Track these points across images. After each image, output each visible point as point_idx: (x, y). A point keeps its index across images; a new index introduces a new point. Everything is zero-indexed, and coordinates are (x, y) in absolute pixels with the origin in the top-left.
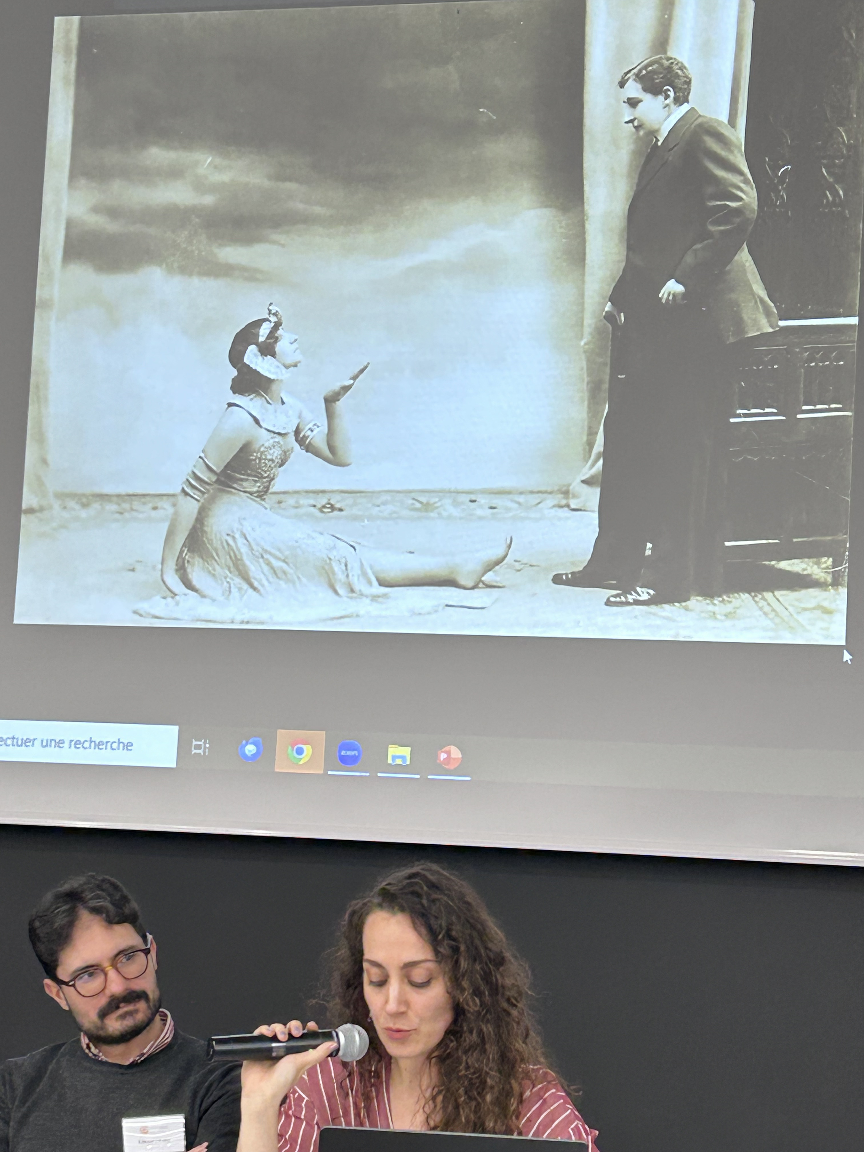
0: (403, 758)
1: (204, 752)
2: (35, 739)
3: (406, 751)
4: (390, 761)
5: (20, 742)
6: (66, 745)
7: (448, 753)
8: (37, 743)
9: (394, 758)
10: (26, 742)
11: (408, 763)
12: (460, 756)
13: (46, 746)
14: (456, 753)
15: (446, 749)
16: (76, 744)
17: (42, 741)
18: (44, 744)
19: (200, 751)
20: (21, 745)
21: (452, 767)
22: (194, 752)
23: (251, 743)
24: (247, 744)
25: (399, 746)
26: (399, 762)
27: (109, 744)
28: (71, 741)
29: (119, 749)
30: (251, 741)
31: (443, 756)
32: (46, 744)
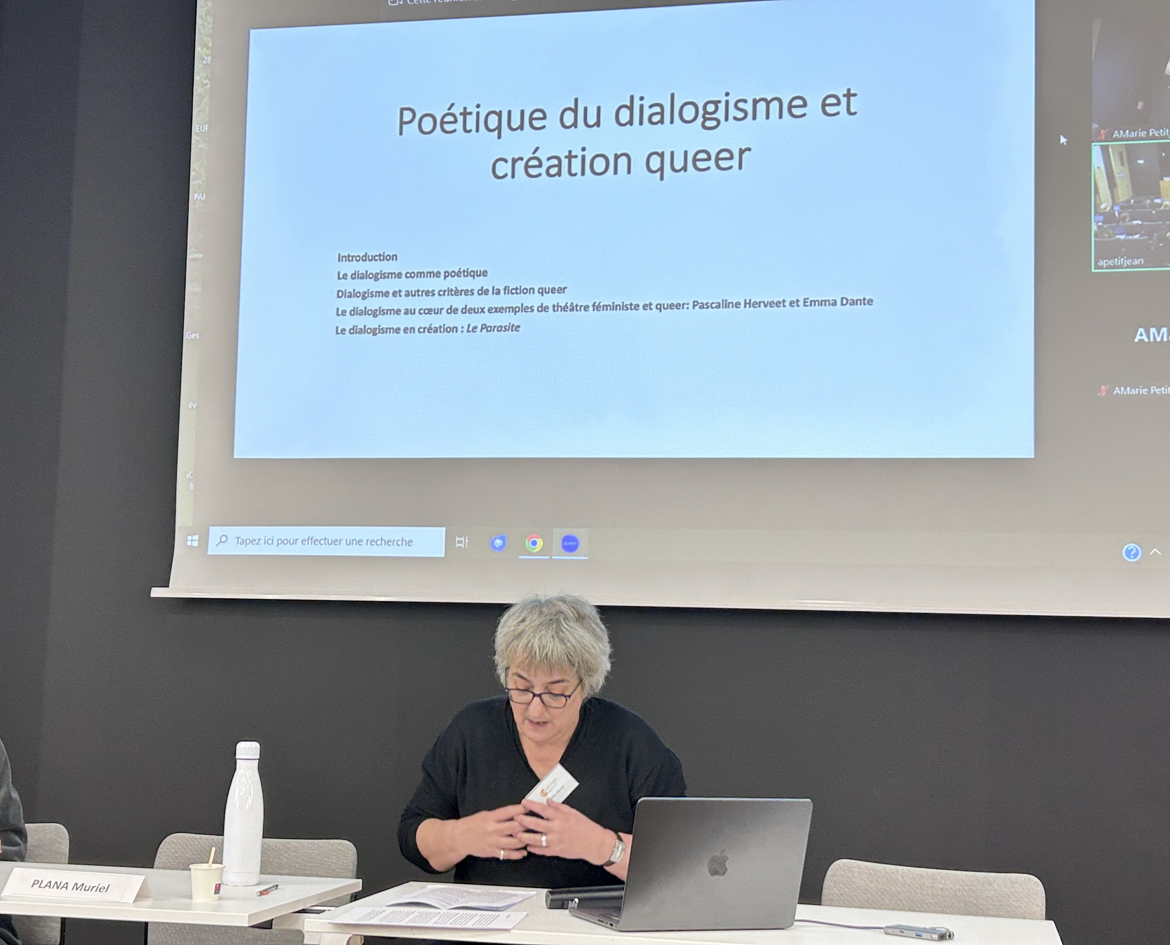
1: (465, 545)
5: (330, 542)
6: (364, 542)
8: (343, 543)
10: (335, 542)
16: (371, 542)
17: (346, 540)
19: (462, 545)
20: (331, 544)
22: (458, 545)
23: (498, 538)
24: (496, 539)
27: (395, 542)
28: (367, 540)
29: (402, 545)
30: (498, 536)
32: (349, 543)
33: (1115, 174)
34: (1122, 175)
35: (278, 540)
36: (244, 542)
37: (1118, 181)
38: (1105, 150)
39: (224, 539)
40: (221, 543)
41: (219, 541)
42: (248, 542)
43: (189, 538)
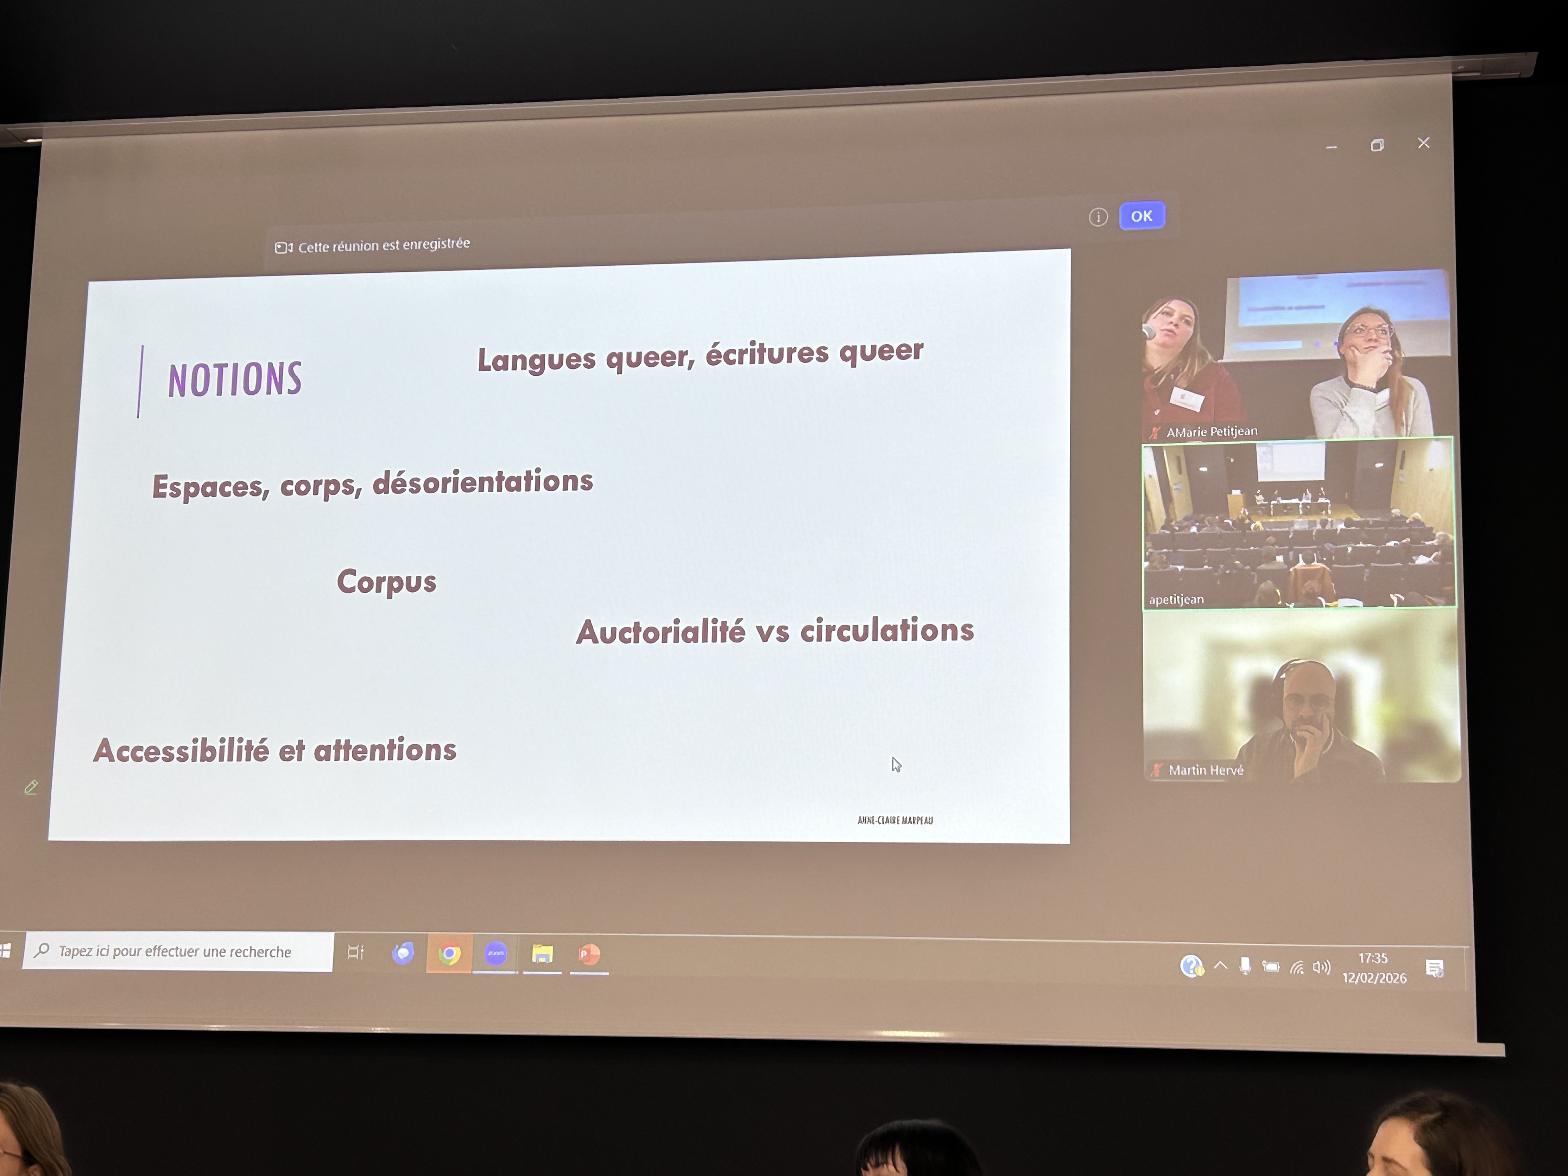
0: (547, 956)
1: (359, 956)
2: (197, 950)
3: (549, 950)
4: (534, 960)
5: (183, 953)
6: (228, 953)
7: (588, 951)
8: (200, 953)
9: (539, 956)
10: (190, 952)
11: (551, 960)
12: (599, 953)
13: (209, 955)
14: (595, 951)
15: (586, 947)
16: (237, 952)
17: (205, 950)
18: (207, 953)
19: (356, 956)
20: (185, 955)
21: (592, 963)
22: (350, 956)
23: (403, 947)
24: (399, 948)
25: (544, 945)
26: (542, 960)
27: (268, 952)
28: (232, 951)
29: (277, 956)
30: (404, 945)
31: (584, 953)
33: (1171, 484)
34: (1179, 486)
35: (115, 950)
36: (71, 953)
37: (1175, 494)
38: (1158, 454)
39: (44, 948)
40: (40, 954)
41: (38, 951)
42: (76, 952)
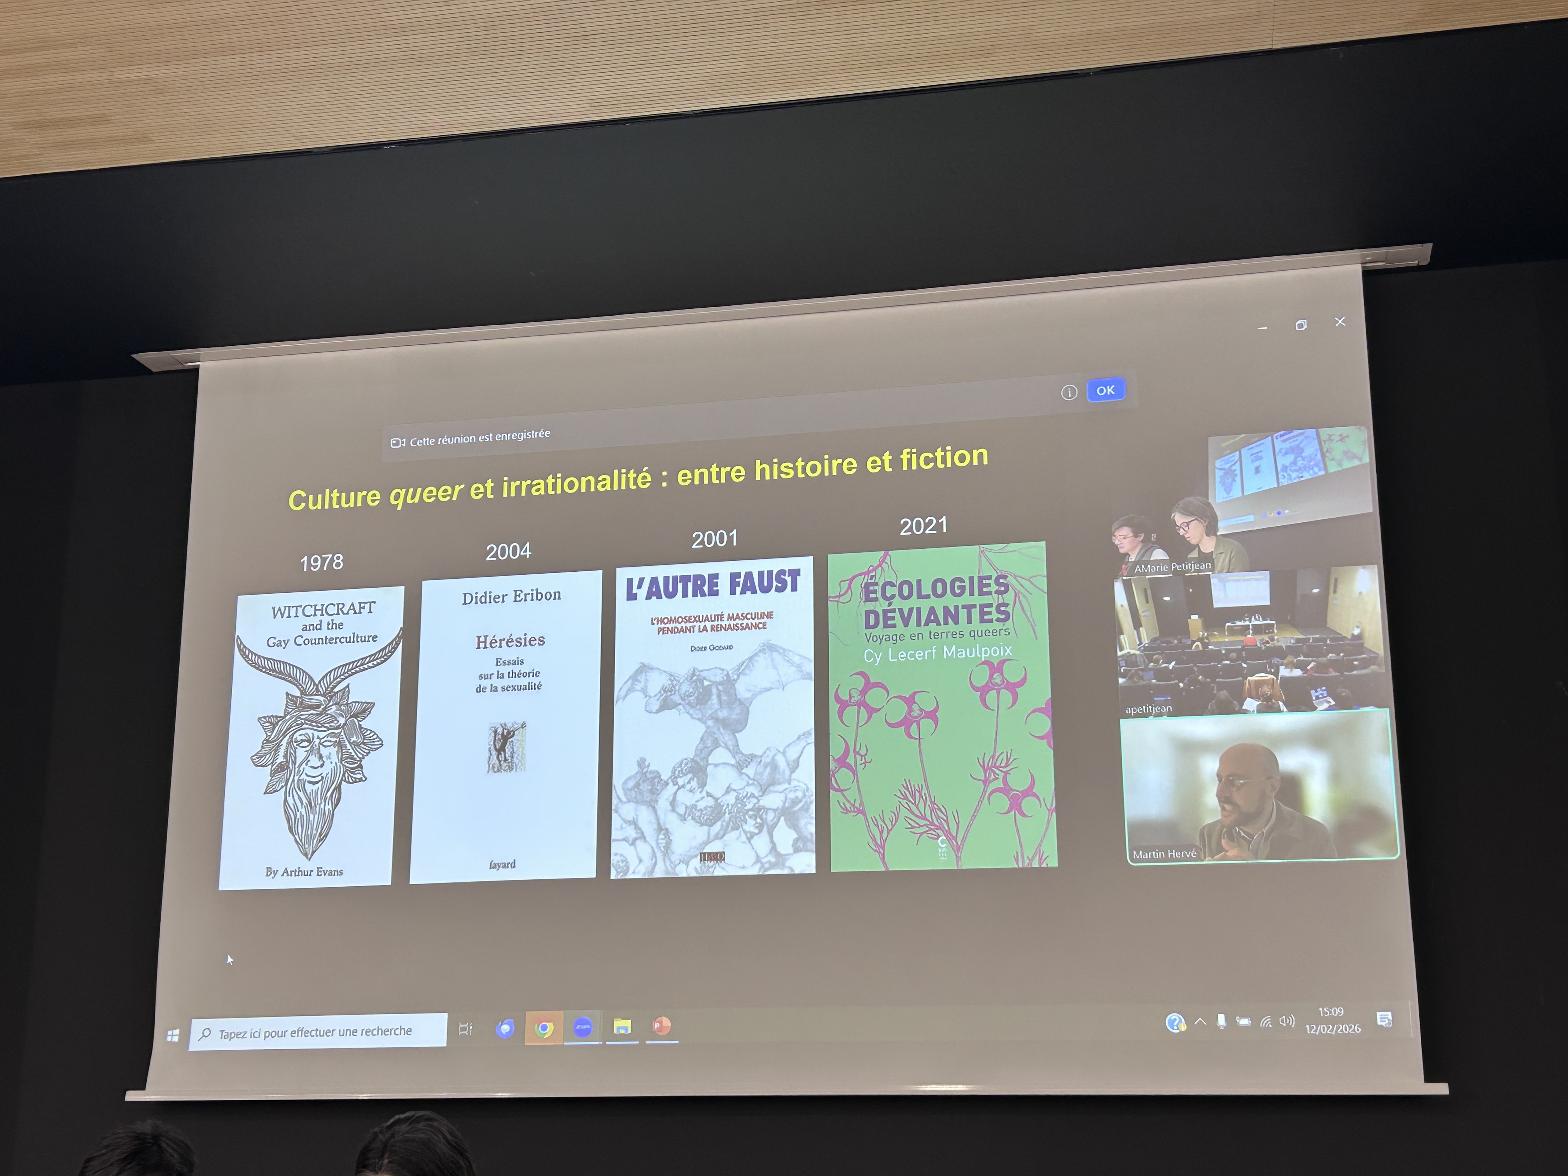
0: (626, 1029)
1: (469, 1032)
2: (333, 1030)
3: (628, 1023)
4: (615, 1032)
5: (322, 1034)
6: (359, 1033)
7: (661, 1023)
8: (336, 1033)
9: (619, 1028)
10: (328, 1033)
11: (629, 1032)
12: (670, 1024)
13: (343, 1035)
14: (666, 1022)
15: (659, 1019)
16: (366, 1032)
17: (340, 1031)
18: (341, 1034)
19: (466, 1032)
20: (323, 1036)
21: (664, 1033)
22: (461, 1033)
23: (505, 1024)
24: (502, 1025)
25: (623, 1019)
26: (622, 1032)
27: (393, 1031)
28: (363, 1030)
29: (400, 1034)
30: (506, 1021)
31: (657, 1025)
33: (1140, 612)
34: (1146, 614)
35: (266, 1032)
36: (228, 1036)
37: (1143, 620)
38: (1127, 585)
39: (207, 1033)
40: (204, 1038)
41: (202, 1035)
42: (233, 1035)
43: (170, 1033)
